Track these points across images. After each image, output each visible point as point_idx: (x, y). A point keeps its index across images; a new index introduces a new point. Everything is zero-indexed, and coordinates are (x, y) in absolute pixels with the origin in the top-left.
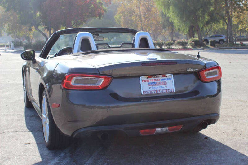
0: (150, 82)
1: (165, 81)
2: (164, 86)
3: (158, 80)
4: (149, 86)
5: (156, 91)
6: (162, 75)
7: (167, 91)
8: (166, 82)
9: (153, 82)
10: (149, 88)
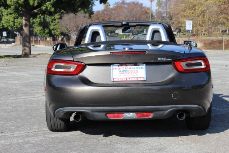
0: (121, 70)
1: (137, 69)
2: (135, 74)
3: (129, 68)
4: (120, 73)
5: (126, 78)
6: (133, 64)
7: (137, 79)
8: (137, 71)
9: (125, 70)
10: (120, 76)
